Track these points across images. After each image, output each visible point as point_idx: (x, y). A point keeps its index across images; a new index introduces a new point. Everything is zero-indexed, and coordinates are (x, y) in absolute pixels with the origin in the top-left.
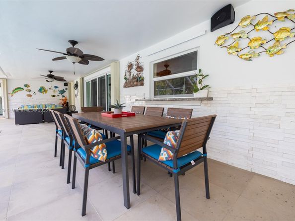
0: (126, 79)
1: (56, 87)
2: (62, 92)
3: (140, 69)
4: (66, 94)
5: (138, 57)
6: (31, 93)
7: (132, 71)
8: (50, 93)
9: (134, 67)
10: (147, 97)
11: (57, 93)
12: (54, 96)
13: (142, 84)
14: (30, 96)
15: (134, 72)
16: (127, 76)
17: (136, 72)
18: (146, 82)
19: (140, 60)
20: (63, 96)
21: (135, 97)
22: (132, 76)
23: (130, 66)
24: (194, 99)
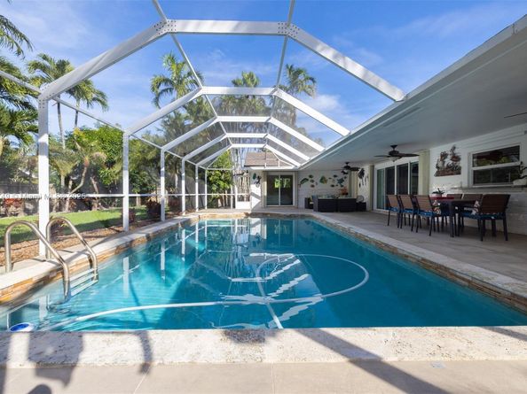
0: (438, 167)
1: (335, 176)
2: (341, 181)
3: (456, 158)
4: (346, 184)
5: (454, 148)
6: (314, 184)
7: (446, 160)
8: (330, 182)
9: (449, 157)
10: (465, 185)
11: (336, 183)
12: (333, 186)
13: (459, 173)
14: (313, 186)
15: (448, 161)
16: (440, 165)
17: (451, 162)
18: (464, 171)
19: (456, 151)
20: (342, 186)
21: (450, 186)
22: (445, 165)
23: (444, 156)
24: (515, 187)
